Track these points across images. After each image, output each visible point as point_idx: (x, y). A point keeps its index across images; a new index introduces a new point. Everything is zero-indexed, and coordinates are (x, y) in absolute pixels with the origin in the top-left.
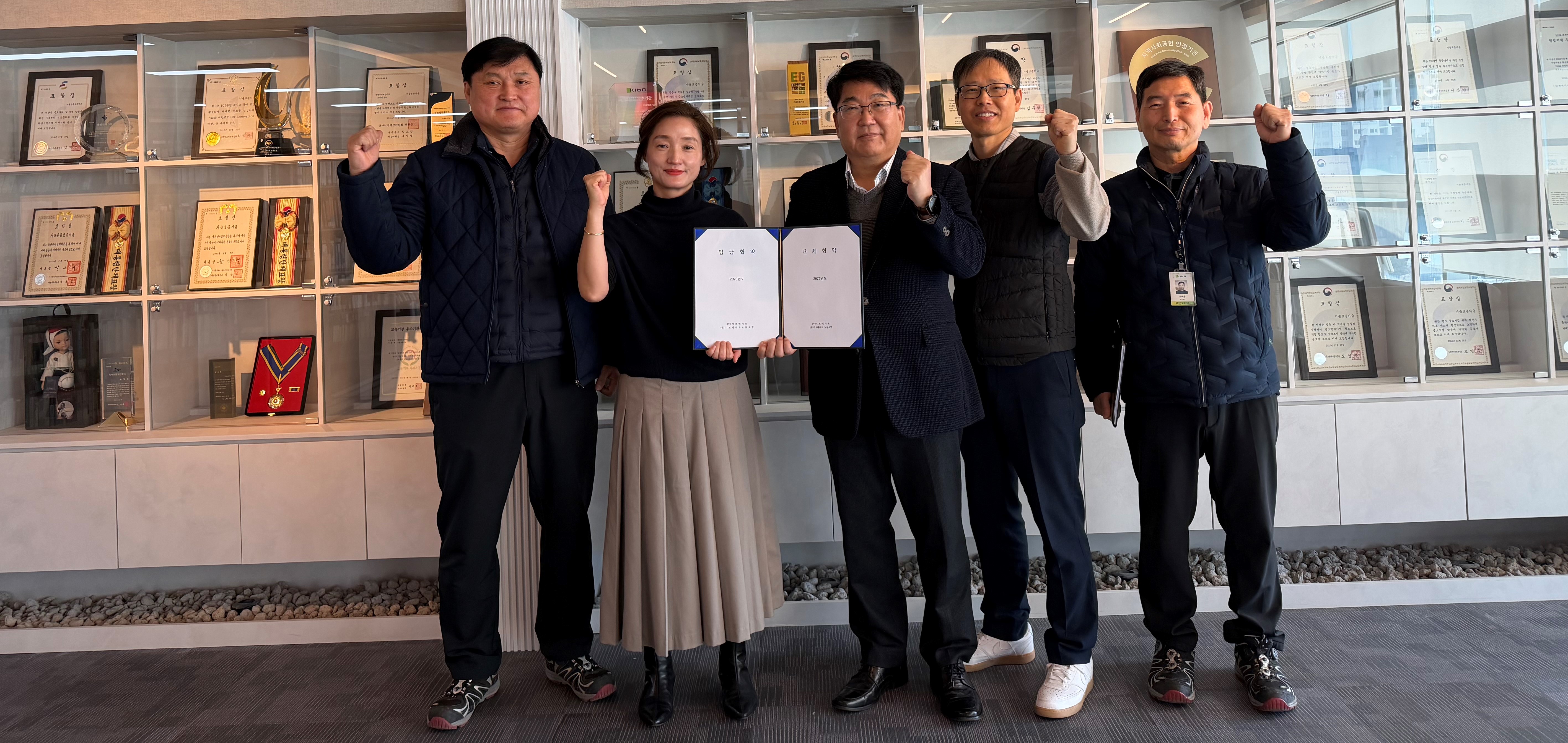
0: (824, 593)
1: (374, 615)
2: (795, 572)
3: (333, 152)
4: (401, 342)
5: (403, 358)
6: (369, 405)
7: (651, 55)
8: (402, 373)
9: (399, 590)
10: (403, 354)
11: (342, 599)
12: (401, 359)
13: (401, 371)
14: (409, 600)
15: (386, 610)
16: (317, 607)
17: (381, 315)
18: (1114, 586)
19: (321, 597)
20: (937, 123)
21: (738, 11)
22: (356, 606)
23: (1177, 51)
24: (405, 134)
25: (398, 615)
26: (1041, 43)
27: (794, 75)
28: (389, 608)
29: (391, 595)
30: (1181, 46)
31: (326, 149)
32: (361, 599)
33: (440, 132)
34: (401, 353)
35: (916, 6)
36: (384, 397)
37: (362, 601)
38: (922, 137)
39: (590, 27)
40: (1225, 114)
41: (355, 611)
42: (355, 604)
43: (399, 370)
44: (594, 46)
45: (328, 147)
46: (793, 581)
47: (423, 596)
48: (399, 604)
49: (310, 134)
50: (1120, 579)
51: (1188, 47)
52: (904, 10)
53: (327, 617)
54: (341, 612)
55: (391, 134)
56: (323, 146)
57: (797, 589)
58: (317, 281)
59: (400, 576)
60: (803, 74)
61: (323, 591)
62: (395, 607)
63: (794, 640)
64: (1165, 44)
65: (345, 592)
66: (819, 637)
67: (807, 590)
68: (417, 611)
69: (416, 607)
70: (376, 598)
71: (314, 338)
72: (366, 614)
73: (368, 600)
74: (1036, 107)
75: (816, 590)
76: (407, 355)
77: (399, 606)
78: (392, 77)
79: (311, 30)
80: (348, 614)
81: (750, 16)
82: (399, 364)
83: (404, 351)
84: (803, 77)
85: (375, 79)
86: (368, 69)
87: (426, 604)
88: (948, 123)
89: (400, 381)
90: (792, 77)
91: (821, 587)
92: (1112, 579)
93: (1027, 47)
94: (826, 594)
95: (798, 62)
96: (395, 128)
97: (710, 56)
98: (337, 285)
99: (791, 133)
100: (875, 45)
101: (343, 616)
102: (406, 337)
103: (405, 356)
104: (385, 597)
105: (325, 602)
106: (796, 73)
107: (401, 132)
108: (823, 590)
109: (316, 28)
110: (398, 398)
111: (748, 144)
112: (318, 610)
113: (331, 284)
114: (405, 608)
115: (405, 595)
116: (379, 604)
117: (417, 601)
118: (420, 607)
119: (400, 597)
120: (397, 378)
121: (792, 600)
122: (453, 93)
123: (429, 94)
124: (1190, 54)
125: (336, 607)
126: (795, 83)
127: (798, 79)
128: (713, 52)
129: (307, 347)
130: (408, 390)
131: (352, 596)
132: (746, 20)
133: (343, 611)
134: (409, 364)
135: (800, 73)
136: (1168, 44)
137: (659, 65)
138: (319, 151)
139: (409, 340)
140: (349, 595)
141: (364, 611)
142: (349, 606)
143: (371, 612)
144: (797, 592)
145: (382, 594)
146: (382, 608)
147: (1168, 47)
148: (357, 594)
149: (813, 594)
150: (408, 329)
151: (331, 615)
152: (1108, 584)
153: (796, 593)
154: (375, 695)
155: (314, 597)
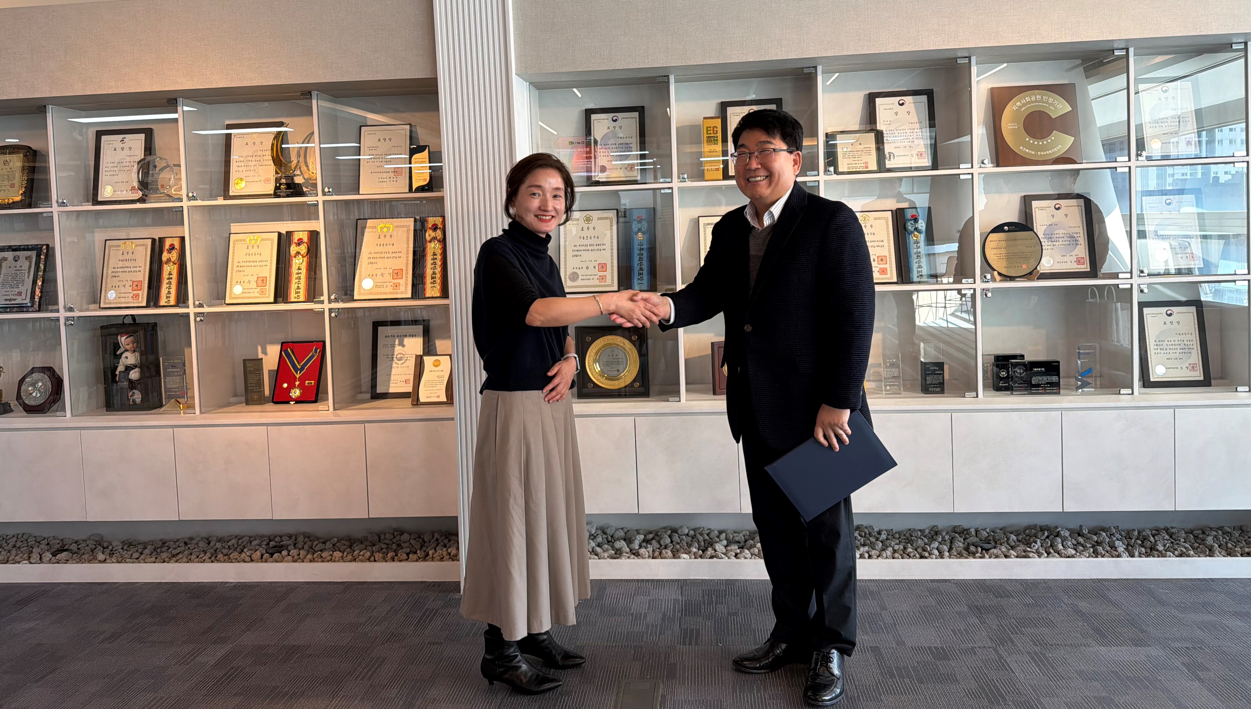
0: (732, 553)
1: (375, 561)
2: (708, 535)
3: (335, 194)
4: (393, 346)
5: (395, 359)
6: (368, 396)
7: (589, 113)
8: (394, 371)
9: (394, 540)
10: (395, 356)
11: (350, 547)
12: (393, 360)
13: (393, 369)
14: (402, 549)
15: (384, 557)
16: (331, 552)
17: (376, 325)
18: (975, 555)
19: (334, 545)
20: (832, 169)
21: (661, 75)
22: (361, 553)
23: (1044, 104)
24: (392, 179)
25: (394, 561)
26: (924, 98)
27: (709, 129)
28: (387, 555)
29: (388, 544)
30: (1048, 100)
31: (329, 192)
32: (365, 547)
33: (419, 178)
34: (393, 355)
35: (816, 67)
36: (380, 390)
37: (366, 549)
38: (818, 181)
39: (538, 89)
40: (1085, 160)
41: (360, 557)
42: (361, 551)
43: (391, 368)
44: (541, 106)
45: (331, 190)
46: (706, 542)
47: (413, 546)
48: (395, 552)
49: (316, 180)
50: (980, 549)
51: (1054, 101)
52: (806, 71)
53: (338, 561)
54: (350, 557)
55: (381, 180)
56: (326, 190)
57: (710, 549)
58: (325, 297)
59: (395, 530)
60: (717, 127)
61: (336, 540)
62: (391, 554)
63: (709, 590)
64: (1033, 98)
65: (352, 541)
66: (729, 589)
67: (718, 550)
68: (409, 558)
69: (408, 554)
70: (377, 547)
71: (324, 343)
72: (369, 560)
73: (370, 548)
74: (919, 154)
75: (725, 550)
76: (398, 356)
77: (394, 554)
78: (379, 133)
79: (314, 94)
80: (355, 559)
81: (672, 79)
82: (392, 364)
83: (396, 354)
84: (717, 131)
85: (366, 134)
86: (361, 126)
87: (415, 553)
88: (840, 170)
89: (393, 377)
90: (707, 131)
91: (729, 548)
92: (972, 548)
93: (912, 102)
94: (734, 554)
95: (712, 118)
96: (385, 175)
97: (637, 113)
98: (341, 301)
99: (706, 178)
100: (778, 102)
101: (351, 561)
102: (397, 342)
103: (396, 358)
104: (384, 546)
105: (338, 549)
106: (710, 127)
107: (388, 178)
108: (731, 550)
109: (318, 92)
110: (391, 390)
111: (669, 188)
112: (331, 555)
113: (336, 300)
114: (399, 555)
115: (399, 545)
116: (379, 552)
117: (408, 550)
118: (411, 556)
119: (394, 546)
120: (390, 375)
121: (706, 558)
122: (429, 146)
123: (410, 147)
124: (1055, 107)
125: (345, 553)
126: (709, 135)
127: (712, 132)
128: (641, 110)
129: (319, 350)
130: (399, 384)
131: (358, 545)
132: (668, 82)
133: (351, 557)
134: (400, 364)
135: (714, 127)
136: (1036, 99)
137: (595, 122)
138: (324, 194)
139: (399, 345)
140: (356, 544)
141: (367, 557)
142: (356, 553)
143: (372, 559)
144: (710, 551)
145: (381, 544)
146: (381, 555)
147: (1036, 101)
148: (362, 543)
149: (723, 554)
150: (398, 336)
151: (342, 559)
152: (969, 553)
153: (709, 553)
154: (377, 624)
155: (329, 545)
